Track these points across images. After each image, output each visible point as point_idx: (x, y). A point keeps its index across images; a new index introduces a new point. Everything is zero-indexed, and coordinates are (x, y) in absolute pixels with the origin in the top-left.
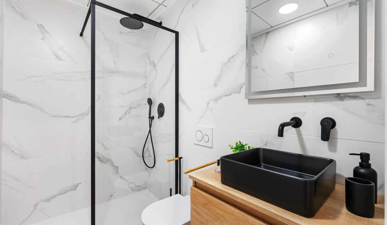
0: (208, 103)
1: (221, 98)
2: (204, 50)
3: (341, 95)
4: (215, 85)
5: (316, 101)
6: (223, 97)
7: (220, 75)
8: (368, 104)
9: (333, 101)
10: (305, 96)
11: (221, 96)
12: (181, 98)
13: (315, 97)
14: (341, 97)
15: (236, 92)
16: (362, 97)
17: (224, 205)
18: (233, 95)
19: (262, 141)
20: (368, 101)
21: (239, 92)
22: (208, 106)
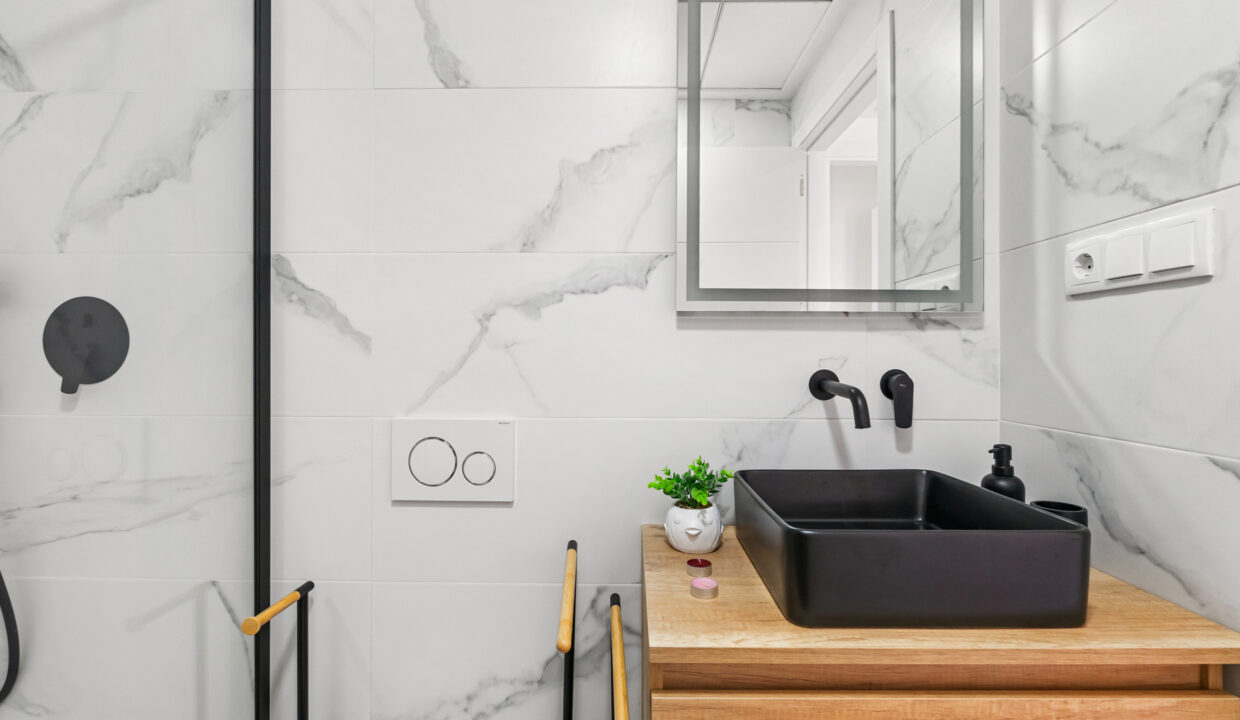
0: (488, 316)
1: (561, 300)
2: (461, 83)
3: (921, 318)
4: (528, 246)
5: (871, 329)
6: (568, 298)
7: (554, 208)
8: (965, 341)
9: (905, 329)
10: (846, 313)
11: (554, 293)
12: (295, 280)
13: (870, 318)
14: (921, 321)
15: (628, 283)
16: (956, 324)
17: (852, 702)
18: (614, 291)
19: (726, 447)
20: (964, 333)
21: (643, 284)
22: (485, 329)
